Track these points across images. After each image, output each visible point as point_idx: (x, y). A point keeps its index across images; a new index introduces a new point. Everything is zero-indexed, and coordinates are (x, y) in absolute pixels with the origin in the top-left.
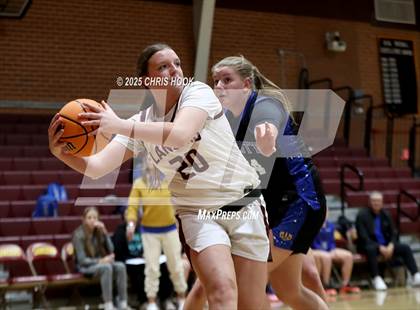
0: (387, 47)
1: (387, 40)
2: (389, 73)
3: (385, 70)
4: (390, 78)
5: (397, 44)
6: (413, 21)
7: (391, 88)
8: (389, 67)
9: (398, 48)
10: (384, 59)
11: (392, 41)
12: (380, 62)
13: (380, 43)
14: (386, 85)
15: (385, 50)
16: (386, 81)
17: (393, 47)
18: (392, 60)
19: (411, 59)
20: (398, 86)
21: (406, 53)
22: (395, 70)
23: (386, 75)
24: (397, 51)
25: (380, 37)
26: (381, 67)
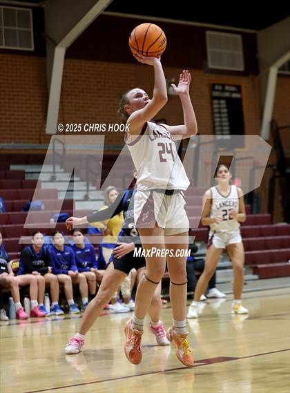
0: (218, 90)
1: (219, 84)
2: (220, 113)
3: (216, 111)
4: (221, 117)
5: (227, 88)
6: (241, 69)
7: (221, 126)
8: (220, 108)
9: (227, 91)
10: (216, 101)
11: (223, 86)
12: (212, 104)
13: (212, 88)
14: (217, 124)
15: (216, 94)
16: (217, 120)
17: (223, 90)
18: (223, 102)
19: (239, 101)
20: (227, 124)
21: (234, 95)
22: (225, 110)
23: (217, 115)
24: (227, 95)
25: (212, 82)
26: (212, 109)
